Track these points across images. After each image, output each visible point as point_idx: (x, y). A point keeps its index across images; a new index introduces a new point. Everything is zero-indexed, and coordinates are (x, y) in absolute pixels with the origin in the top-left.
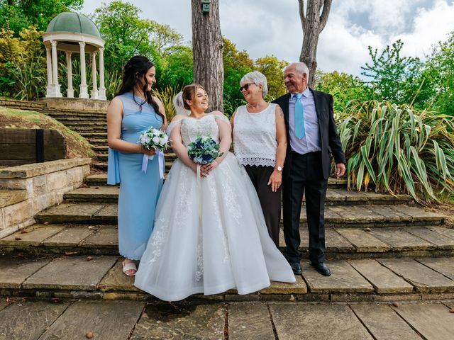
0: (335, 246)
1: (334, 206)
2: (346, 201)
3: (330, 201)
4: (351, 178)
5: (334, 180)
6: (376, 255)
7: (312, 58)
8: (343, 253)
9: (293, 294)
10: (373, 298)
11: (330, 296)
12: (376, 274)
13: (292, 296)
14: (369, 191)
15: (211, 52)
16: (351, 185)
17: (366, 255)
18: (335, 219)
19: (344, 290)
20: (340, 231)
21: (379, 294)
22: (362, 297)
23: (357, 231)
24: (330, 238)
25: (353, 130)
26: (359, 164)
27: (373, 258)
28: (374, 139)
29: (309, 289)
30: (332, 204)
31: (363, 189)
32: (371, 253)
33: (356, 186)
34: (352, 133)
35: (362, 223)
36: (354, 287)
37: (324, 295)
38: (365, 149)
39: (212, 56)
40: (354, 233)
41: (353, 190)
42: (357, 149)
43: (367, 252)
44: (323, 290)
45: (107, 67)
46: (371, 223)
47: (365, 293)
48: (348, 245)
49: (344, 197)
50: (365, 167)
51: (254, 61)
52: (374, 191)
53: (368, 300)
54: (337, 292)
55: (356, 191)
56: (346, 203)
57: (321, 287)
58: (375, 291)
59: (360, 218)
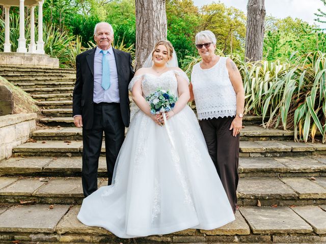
0: (279, 193)
1: (281, 157)
2: (292, 151)
3: (276, 152)
4: (298, 130)
5: (281, 131)
6: (319, 202)
7: (261, 5)
8: (286, 200)
9: (237, 235)
10: (313, 239)
11: (272, 237)
12: (316, 218)
13: (236, 237)
14: (316, 142)
15: (154, 5)
16: (298, 136)
17: (309, 202)
18: (280, 169)
19: (285, 231)
20: (284, 180)
21: (318, 235)
22: (302, 237)
23: (302, 180)
24: (274, 186)
25: (298, 81)
26: (305, 115)
27: (316, 204)
28: (319, 90)
29: (251, 231)
30: (278, 155)
31: (310, 140)
32: (314, 199)
33: (302, 137)
34: (297, 84)
35: (306, 173)
36: (294, 228)
37: (266, 236)
38: (310, 100)
39: (155, 9)
40: (298, 182)
41: (300, 142)
42: (303, 100)
43: (310, 199)
44: (265, 231)
45: (45, 19)
46: (316, 172)
47: (305, 234)
48: (291, 192)
49: (290, 147)
50: (312, 119)
51: (200, 7)
52: (321, 142)
53: (309, 241)
54: (279, 234)
55: (304, 142)
56: (293, 154)
57: (263, 228)
58: (315, 232)
59: (304, 167)
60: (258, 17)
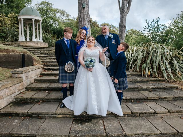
0: (140, 97)
1: (138, 83)
2: (142, 81)
3: (136, 81)
4: (143, 72)
5: (137, 73)
6: (154, 100)
7: (124, 24)
8: (143, 100)
9: (126, 114)
10: (155, 115)
11: (139, 115)
12: (155, 107)
13: (126, 115)
14: (150, 77)
15: (86, 23)
16: (143, 75)
17: (151, 100)
18: (139, 88)
19: (144, 112)
20: (141, 92)
21: (156, 114)
22: (151, 114)
23: (147, 92)
24: (138, 94)
26: (146, 67)
27: (153, 101)
28: (151, 57)
29: (132, 112)
30: (137, 82)
31: (148, 76)
32: (153, 99)
33: (145, 75)
34: (143, 55)
35: (148, 89)
36: (148, 111)
37: (137, 114)
38: (148, 61)
41: (144, 77)
42: (145, 61)
43: (151, 99)
44: (137, 112)
46: (152, 89)
47: (152, 113)
48: (144, 97)
49: (141, 79)
50: (148, 68)
52: (152, 77)
53: (153, 116)
54: (142, 113)
55: (146, 77)
56: (142, 82)
57: (136, 112)
58: (155, 112)
59: (148, 87)
60: (123, 29)
